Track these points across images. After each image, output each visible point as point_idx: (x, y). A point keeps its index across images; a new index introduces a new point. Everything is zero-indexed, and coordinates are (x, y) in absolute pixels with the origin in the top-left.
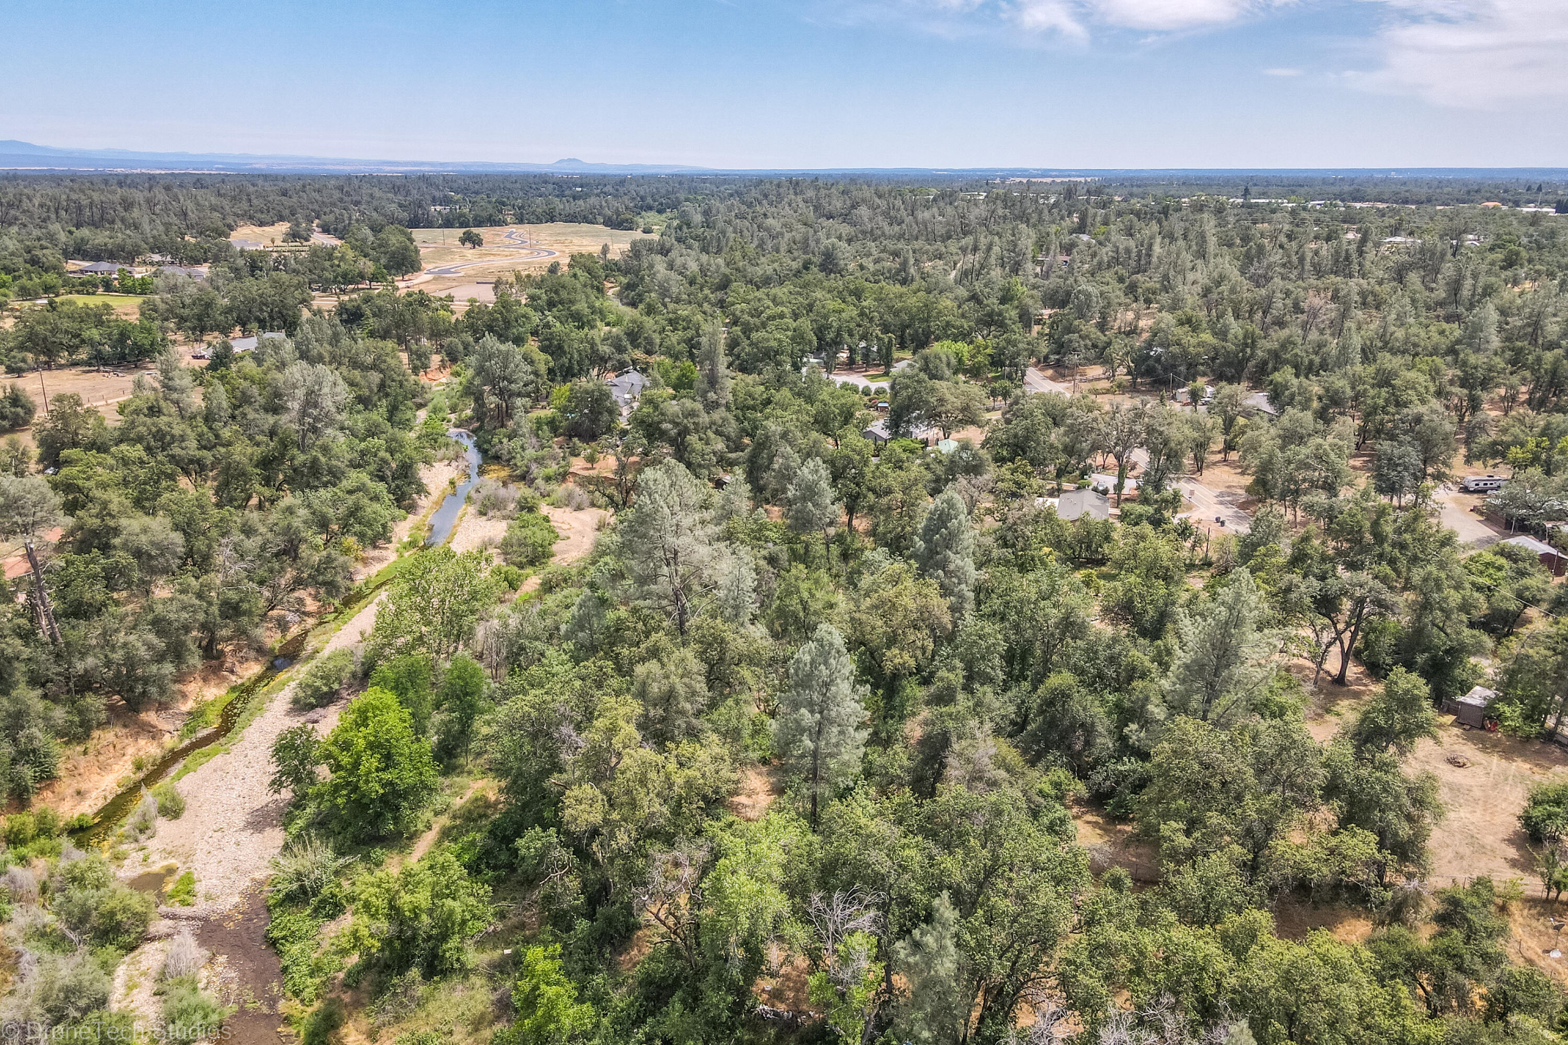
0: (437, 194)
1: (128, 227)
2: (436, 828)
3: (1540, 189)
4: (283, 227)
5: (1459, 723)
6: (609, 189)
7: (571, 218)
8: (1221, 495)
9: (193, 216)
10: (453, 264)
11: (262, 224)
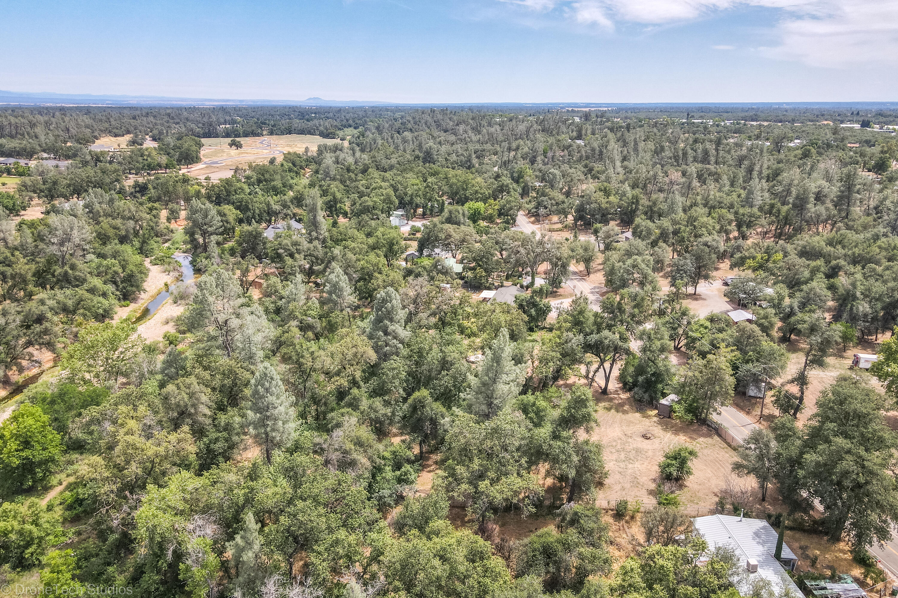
0: (228, 118)
1: (31, 138)
2: (65, 484)
3: (858, 114)
4: (128, 137)
5: (659, 415)
6: (331, 115)
7: (302, 132)
8: (595, 288)
9: (73, 131)
10: (221, 159)
11: (116, 136)
